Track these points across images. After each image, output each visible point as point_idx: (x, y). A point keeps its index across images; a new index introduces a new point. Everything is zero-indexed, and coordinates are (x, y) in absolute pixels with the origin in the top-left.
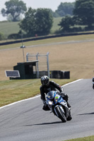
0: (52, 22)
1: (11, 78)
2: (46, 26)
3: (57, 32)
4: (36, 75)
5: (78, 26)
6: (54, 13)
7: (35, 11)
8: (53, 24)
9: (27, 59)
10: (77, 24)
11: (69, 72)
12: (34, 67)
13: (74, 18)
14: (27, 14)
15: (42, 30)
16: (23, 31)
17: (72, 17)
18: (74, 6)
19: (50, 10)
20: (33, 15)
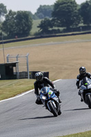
0: (32, 24)
2: (26, 28)
3: (36, 34)
4: (16, 75)
5: (56, 28)
6: (34, 16)
7: (15, 13)
8: (33, 26)
9: (8, 60)
10: (55, 26)
11: (48, 73)
12: (14, 68)
13: (53, 20)
14: (7, 17)
15: (21, 32)
16: (3, 33)
17: (51, 19)
18: (52, 9)
19: (30, 13)
20: (13, 17)
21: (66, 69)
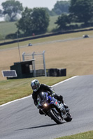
0: (49, 21)
1: (8, 78)
2: (43, 25)
3: (54, 30)
4: (32, 73)
6: (51, 12)
7: (31, 10)
8: (50, 23)
9: (23, 58)
10: (73, 21)
11: (65, 70)
12: (31, 66)
13: (70, 15)
14: (23, 14)
15: (39, 29)
16: (20, 31)
17: (68, 15)
19: (46, 9)
20: (29, 15)
21: (85, 65)
